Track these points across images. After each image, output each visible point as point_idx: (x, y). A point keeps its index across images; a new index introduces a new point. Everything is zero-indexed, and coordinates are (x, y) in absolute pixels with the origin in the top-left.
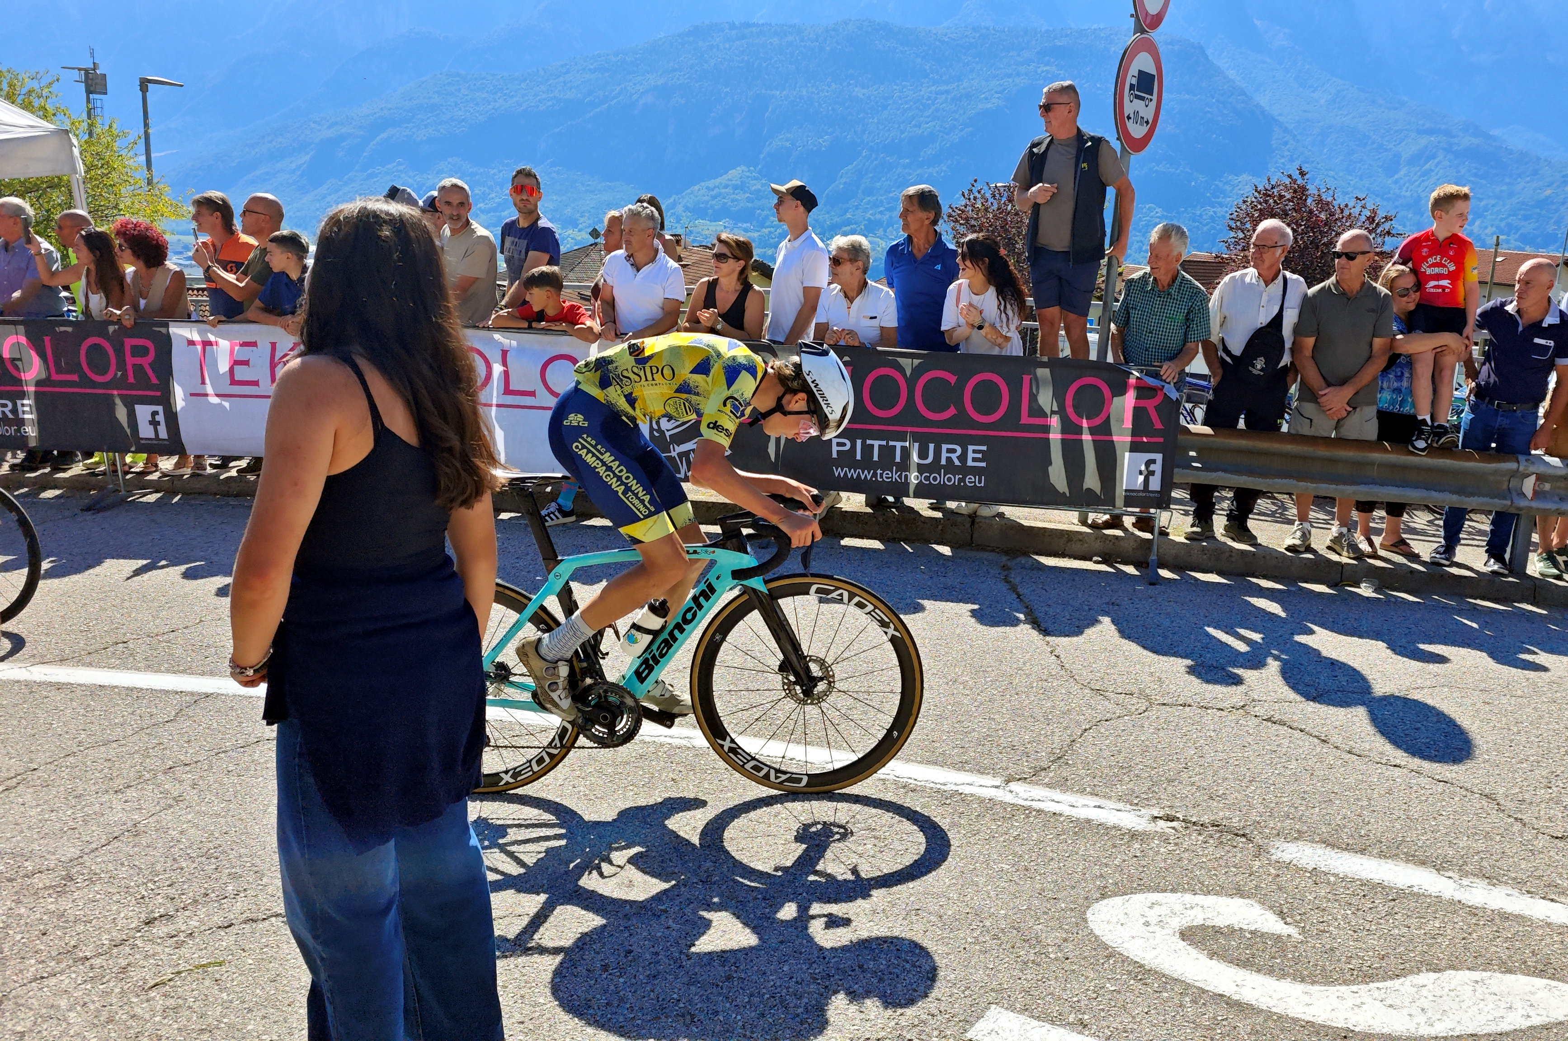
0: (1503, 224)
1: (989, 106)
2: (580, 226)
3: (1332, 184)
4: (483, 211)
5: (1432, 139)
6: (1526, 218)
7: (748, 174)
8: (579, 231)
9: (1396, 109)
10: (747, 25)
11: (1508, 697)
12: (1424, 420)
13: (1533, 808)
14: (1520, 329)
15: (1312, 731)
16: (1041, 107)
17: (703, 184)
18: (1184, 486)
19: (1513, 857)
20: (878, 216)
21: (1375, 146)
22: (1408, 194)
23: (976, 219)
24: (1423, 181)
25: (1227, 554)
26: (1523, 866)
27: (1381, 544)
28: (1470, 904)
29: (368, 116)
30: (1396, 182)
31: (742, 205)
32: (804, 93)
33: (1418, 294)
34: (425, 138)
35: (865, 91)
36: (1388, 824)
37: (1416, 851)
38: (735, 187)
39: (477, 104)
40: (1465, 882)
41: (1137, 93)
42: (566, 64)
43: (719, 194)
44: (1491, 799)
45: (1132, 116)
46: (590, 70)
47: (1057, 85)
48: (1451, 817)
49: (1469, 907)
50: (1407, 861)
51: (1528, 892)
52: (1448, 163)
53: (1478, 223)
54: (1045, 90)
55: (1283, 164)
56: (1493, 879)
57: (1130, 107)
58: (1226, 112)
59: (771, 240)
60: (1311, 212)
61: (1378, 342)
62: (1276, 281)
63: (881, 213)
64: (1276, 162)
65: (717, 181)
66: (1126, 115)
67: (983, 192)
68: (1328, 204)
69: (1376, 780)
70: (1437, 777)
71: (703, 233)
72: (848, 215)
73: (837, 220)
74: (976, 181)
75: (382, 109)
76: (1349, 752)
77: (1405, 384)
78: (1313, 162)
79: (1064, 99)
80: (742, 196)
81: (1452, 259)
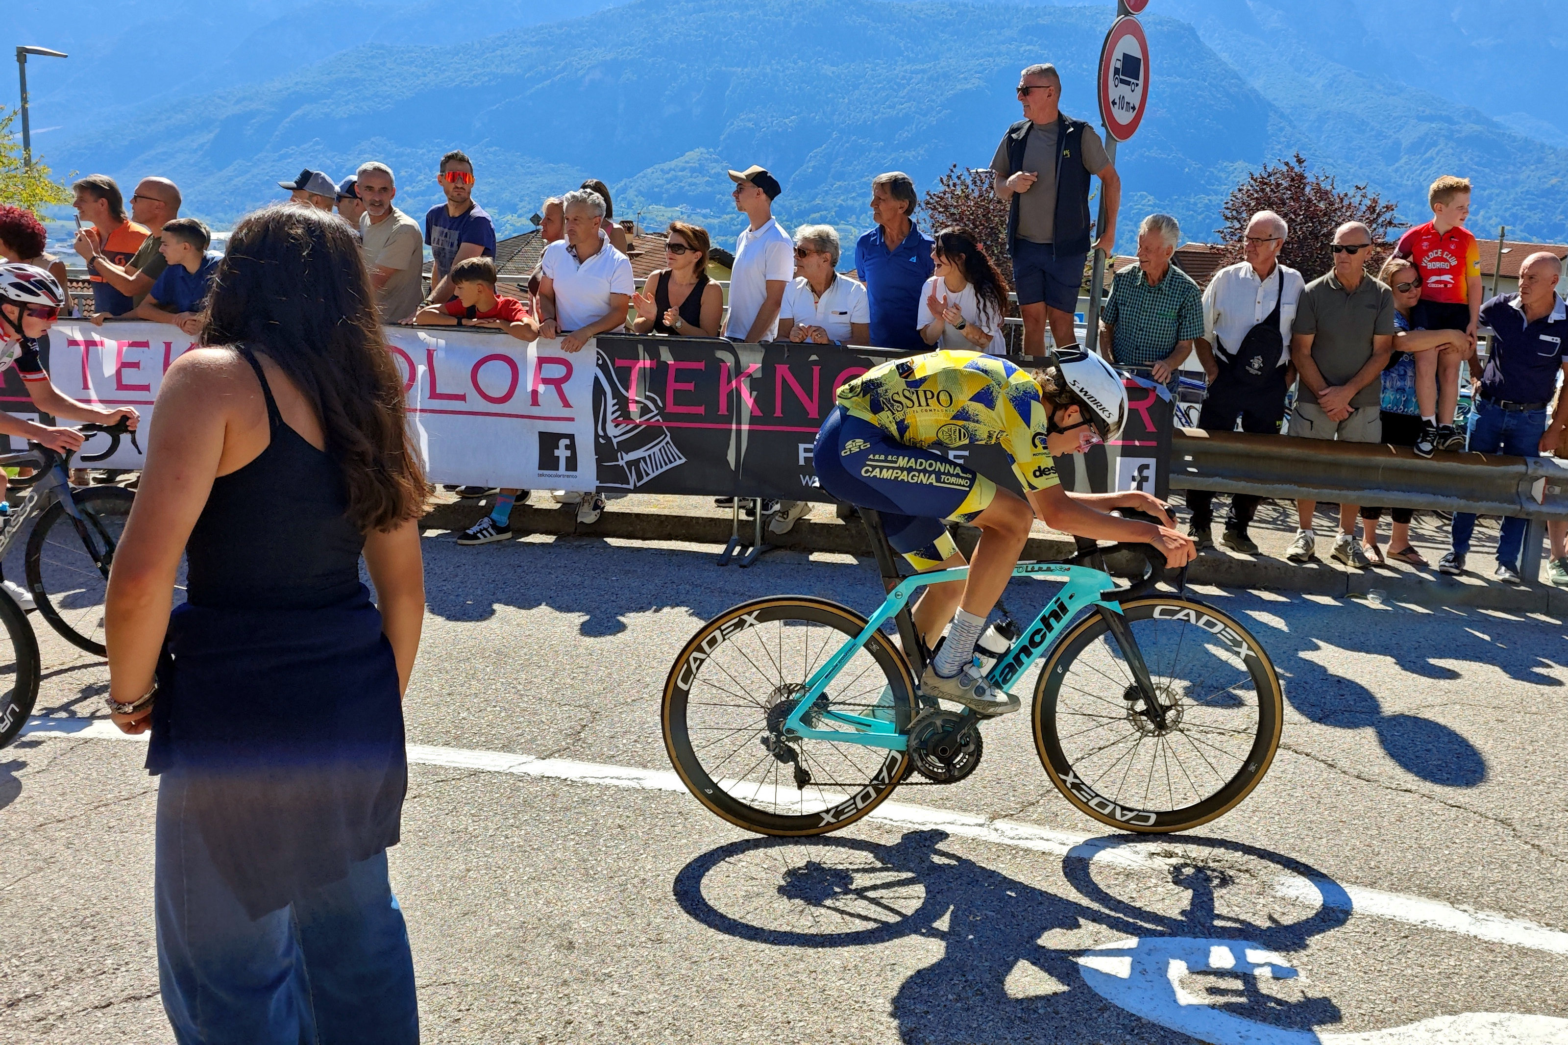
0: (1507, 214)
1: (969, 86)
2: (520, 212)
3: (1331, 172)
4: (410, 195)
5: (1433, 125)
6: (1531, 208)
7: (707, 156)
8: (519, 216)
9: (1394, 95)
11: (1522, 714)
12: (1429, 421)
13: (1551, 834)
14: (1525, 325)
15: (1318, 755)
16: (1019, 90)
17: (657, 166)
18: (1181, 492)
19: (1530, 887)
20: (850, 202)
21: (1373, 133)
22: (1409, 183)
23: (955, 207)
24: (1424, 170)
25: (1226, 565)
26: (1541, 897)
27: (1388, 553)
28: (1487, 940)
30: (1396, 171)
31: (700, 189)
32: (768, 70)
33: (1419, 289)
34: (346, 116)
35: (834, 69)
36: (1399, 854)
37: (1429, 883)
38: (693, 170)
40: (1481, 915)
41: (1122, 77)
43: (676, 178)
44: (1506, 824)
45: (1117, 101)
46: (531, 43)
47: (1035, 67)
48: (1465, 845)
49: (1486, 942)
50: (1420, 894)
51: (1547, 925)
52: (1451, 151)
53: (1482, 213)
54: (1023, 72)
55: (1280, 150)
56: (1510, 912)
57: (1114, 93)
58: (1219, 96)
59: (734, 228)
60: (1309, 201)
61: (1379, 339)
62: (1272, 276)
63: (853, 198)
64: (1272, 149)
65: (673, 164)
66: (1111, 101)
67: (962, 178)
68: (1326, 193)
69: (1385, 806)
70: (1450, 802)
71: (658, 219)
72: (818, 201)
73: (805, 205)
74: (955, 166)
75: (297, 83)
76: (1358, 777)
77: (1408, 383)
78: (1310, 149)
79: (1044, 82)
80: (701, 180)
81: (1453, 253)
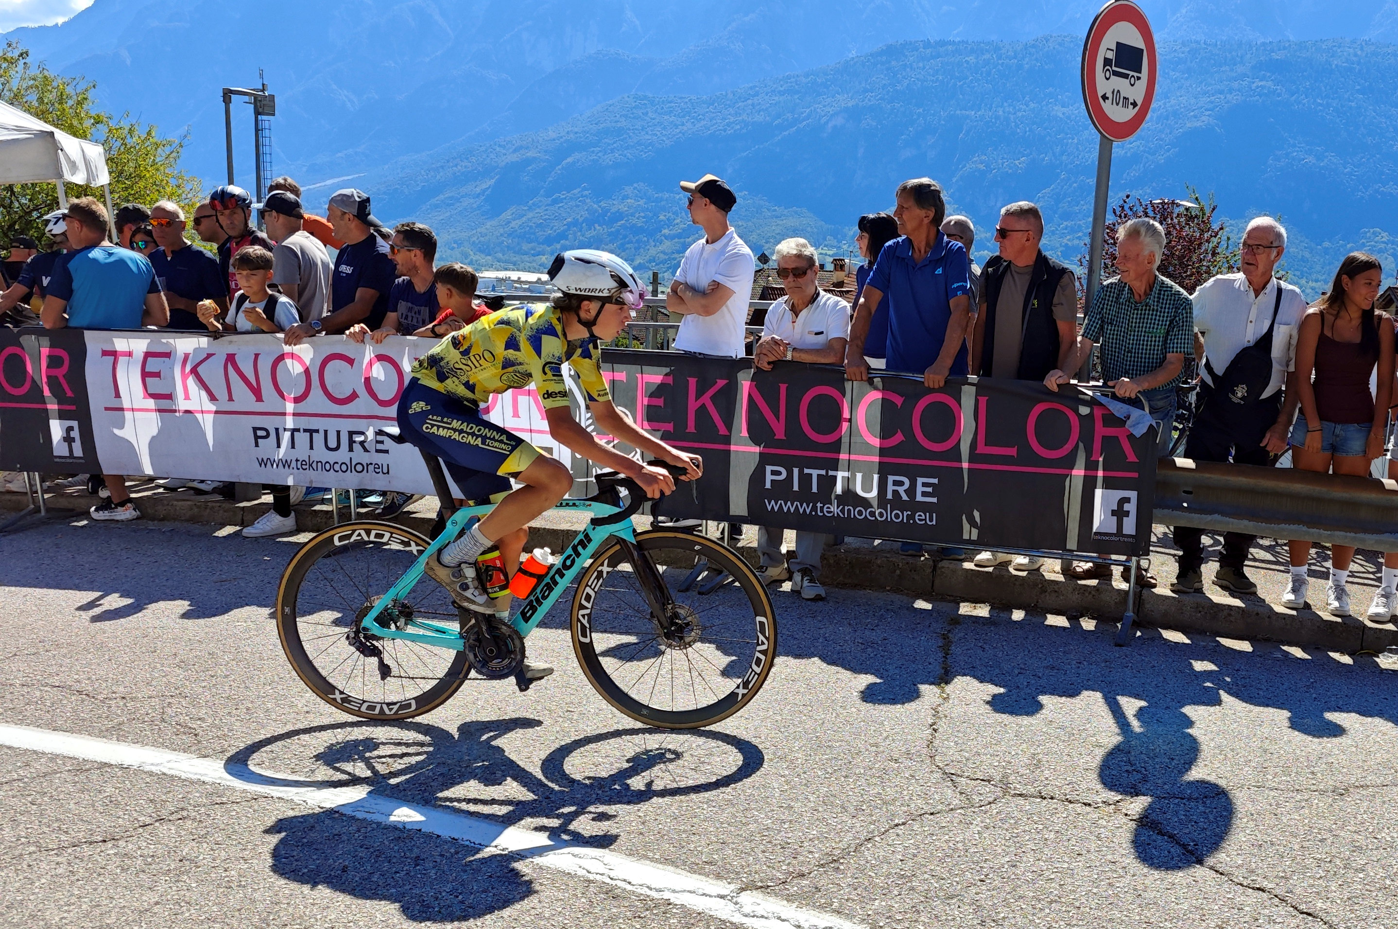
1: (1198, 124)
10: (942, 43)
29: (554, 140)
32: (1001, 113)
34: (611, 163)
35: (1065, 110)
39: (664, 128)
42: (756, 86)
46: (779, 92)
75: (567, 133)
